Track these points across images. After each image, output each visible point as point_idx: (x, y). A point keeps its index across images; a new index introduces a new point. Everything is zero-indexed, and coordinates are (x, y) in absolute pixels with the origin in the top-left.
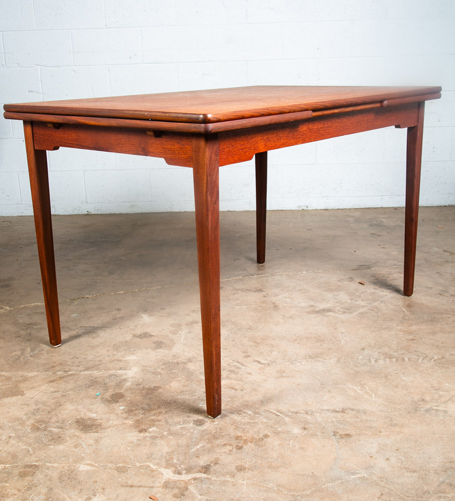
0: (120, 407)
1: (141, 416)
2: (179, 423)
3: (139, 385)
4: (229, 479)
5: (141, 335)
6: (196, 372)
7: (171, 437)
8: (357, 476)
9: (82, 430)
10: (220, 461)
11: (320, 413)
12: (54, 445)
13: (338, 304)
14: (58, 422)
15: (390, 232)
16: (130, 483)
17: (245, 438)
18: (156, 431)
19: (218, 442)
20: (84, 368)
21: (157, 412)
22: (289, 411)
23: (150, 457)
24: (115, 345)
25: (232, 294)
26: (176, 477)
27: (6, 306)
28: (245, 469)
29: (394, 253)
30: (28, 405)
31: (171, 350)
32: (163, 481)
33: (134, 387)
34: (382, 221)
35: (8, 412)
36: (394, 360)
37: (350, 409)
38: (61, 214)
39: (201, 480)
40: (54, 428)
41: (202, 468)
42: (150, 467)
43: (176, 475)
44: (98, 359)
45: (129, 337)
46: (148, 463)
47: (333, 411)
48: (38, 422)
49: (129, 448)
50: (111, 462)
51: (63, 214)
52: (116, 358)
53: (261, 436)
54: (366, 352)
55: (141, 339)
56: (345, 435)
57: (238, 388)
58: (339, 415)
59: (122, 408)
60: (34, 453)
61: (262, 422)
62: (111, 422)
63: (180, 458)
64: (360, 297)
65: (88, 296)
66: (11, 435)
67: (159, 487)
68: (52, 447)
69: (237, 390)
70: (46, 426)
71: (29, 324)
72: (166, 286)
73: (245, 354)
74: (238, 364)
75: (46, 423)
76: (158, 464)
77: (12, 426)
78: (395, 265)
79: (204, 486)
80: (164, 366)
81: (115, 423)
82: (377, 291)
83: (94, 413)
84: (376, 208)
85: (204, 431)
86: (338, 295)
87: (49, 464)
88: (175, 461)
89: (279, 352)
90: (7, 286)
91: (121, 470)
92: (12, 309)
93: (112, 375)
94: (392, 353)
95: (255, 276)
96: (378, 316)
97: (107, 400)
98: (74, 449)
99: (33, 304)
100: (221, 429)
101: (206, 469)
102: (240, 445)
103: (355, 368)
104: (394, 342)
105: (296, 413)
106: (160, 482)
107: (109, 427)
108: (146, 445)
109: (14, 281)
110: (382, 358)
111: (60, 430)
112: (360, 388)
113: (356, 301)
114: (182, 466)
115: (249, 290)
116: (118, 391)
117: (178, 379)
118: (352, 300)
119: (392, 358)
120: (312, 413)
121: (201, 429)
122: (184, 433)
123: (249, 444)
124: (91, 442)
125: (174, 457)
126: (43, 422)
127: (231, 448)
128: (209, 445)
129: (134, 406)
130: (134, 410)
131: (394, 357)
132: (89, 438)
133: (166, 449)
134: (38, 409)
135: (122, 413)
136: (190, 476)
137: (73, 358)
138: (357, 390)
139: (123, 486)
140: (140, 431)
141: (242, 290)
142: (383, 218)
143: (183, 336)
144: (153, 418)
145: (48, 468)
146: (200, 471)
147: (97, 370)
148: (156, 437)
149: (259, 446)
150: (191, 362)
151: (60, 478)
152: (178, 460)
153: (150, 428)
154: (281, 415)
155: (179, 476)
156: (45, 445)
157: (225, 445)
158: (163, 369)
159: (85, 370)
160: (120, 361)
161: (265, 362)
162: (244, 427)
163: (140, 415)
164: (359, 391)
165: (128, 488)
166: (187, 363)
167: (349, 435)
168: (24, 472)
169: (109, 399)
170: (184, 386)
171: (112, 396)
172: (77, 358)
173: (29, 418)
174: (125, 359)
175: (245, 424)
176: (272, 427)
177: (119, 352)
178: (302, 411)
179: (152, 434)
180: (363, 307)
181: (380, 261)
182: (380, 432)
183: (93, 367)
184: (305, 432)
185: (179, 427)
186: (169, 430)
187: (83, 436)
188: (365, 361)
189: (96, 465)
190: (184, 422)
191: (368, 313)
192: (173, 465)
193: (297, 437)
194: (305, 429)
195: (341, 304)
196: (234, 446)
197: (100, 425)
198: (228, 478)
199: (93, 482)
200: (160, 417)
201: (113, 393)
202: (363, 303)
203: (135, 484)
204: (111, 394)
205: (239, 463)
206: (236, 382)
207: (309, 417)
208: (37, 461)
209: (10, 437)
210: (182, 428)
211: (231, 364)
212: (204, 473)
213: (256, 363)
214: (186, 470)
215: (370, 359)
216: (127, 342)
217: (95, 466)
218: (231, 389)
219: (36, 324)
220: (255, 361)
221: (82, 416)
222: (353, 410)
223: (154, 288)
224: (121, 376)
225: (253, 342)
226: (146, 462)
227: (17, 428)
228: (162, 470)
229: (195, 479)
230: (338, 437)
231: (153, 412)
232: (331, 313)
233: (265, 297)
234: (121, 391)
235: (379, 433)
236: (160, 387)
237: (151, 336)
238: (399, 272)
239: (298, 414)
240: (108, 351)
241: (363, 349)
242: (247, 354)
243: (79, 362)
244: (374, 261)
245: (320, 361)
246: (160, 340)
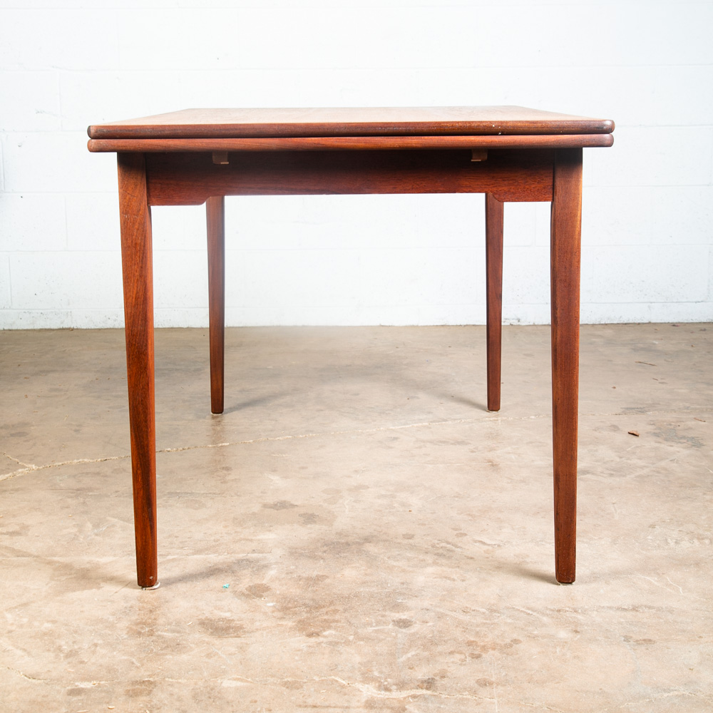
0: (268, 604)
1: (305, 615)
2: (370, 624)
3: (291, 573)
4: (469, 697)
5: (276, 505)
6: (382, 556)
7: (362, 643)
8: (671, 694)
9: (212, 634)
10: (449, 674)
11: (597, 611)
12: (172, 654)
13: (599, 463)
14: (170, 624)
15: (670, 360)
16: (310, 701)
17: (482, 644)
18: (335, 635)
19: (440, 648)
20: (191, 551)
21: (330, 609)
22: (547, 608)
23: (334, 668)
24: (235, 519)
25: (416, 448)
26: (383, 695)
27: (30, 463)
28: (491, 684)
29: (683, 391)
30: (112, 602)
31: (332, 525)
32: (364, 700)
33: (283, 576)
34: (655, 344)
35: (82, 612)
36: (707, 541)
37: (646, 606)
38: (83, 328)
39: (425, 698)
40: (166, 631)
41: (422, 682)
42: (337, 681)
43: (383, 692)
44: (213, 538)
45: (256, 508)
46: (333, 677)
47: (618, 609)
48: (137, 624)
49: (297, 658)
50: (273, 676)
51: (85, 328)
52: (242, 536)
53: (508, 641)
54: (658, 530)
55: (277, 510)
56: (644, 640)
57: (456, 578)
58: (629, 615)
59: (271, 604)
60: (142, 665)
61: (506, 623)
62: (258, 624)
63: (384, 670)
64: (634, 453)
65: (169, 449)
66: (96, 641)
67: (358, 707)
68: (168, 657)
69: (454, 580)
70: (152, 630)
71: (78, 490)
72: (301, 436)
73: (458, 532)
74: (448, 546)
75: (149, 625)
76: (349, 678)
77: (94, 630)
78: (688, 408)
79: (430, 705)
80: (325, 548)
81: (265, 625)
82: (662, 446)
83: (225, 612)
84: (639, 324)
85: (413, 634)
86: (596, 451)
87: (170, 680)
88: (376, 674)
89: (513, 529)
90: (21, 434)
91: (291, 686)
92: (41, 467)
93: (242, 560)
94: (701, 532)
95: (450, 422)
96: (669, 481)
97: (243, 594)
98: (207, 660)
99: (76, 461)
100: (440, 632)
101: (429, 684)
102: (476, 652)
103: (644, 552)
104: (703, 518)
105: (559, 611)
106: (358, 701)
107: (257, 630)
108: (323, 654)
109: (32, 428)
110: (686, 538)
111: (177, 635)
112: (656, 579)
113: (628, 459)
114: (389, 680)
115: (444, 442)
116: (258, 582)
117: (353, 565)
118: (621, 458)
119: (703, 539)
120: (584, 612)
121: (408, 632)
122: (382, 637)
123: (491, 652)
124: (233, 650)
125: (374, 669)
126: (145, 624)
127: (463, 657)
128: (426, 653)
129: (289, 602)
130: (292, 608)
131: (707, 538)
132: (227, 645)
133: (357, 659)
134: (131, 607)
135: (273, 612)
136: (404, 694)
137: (170, 536)
138: (653, 582)
139: (300, 706)
140: (310, 635)
141: (431, 442)
142: (656, 339)
143: (347, 507)
144: (326, 617)
145: (171, 685)
146: (419, 687)
147: (214, 553)
148: (337, 643)
149: (508, 654)
150: (370, 542)
151: (195, 697)
152: (381, 672)
153: (325, 630)
154: (535, 614)
155: (387, 693)
156: (157, 654)
157: (451, 653)
158: (325, 552)
159: (193, 554)
160: (251, 540)
161: (493, 543)
162: (478, 629)
163: (304, 613)
164: (656, 583)
165: (309, 709)
166: (363, 543)
167: (650, 640)
168: (133, 690)
169: (247, 592)
170: (366, 574)
171: (250, 588)
172: (176, 537)
173: (119, 619)
174: (258, 538)
175: (478, 626)
176: (522, 629)
177: (245, 528)
178: (567, 609)
179: (330, 639)
180: (642, 468)
181: (661, 403)
182: (701, 637)
183: (206, 549)
184: (578, 637)
185: (370, 629)
186: (356, 633)
187: (217, 642)
188: (658, 542)
189: (249, 680)
190: (378, 623)
191: (651, 476)
192: (373, 679)
193: (566, 642)
194: (576, 632)
195: (604, 463)
196: (467, 655)
197: (241, 627)
198: (466, 695)
199: (251, 702)
200: (337, 617)
201: (251, 585)
202: (641, 463)
203: (319, 704)
204: (247, 586)
205: (480, 676)
206: (451, 569)
207: (580, 617)
208: (150, 676)
209: (96, 645)
210: (376, 631)
211: (438, 546)
212: (427, 689)
213: (477, 544)
214: (396, 685)
215: (666, 540)
216: (254, 514)
217: (247, 681)
218: (445, 579)
219: (90, 489)
220: (476, 541)
221: (208, 615)
222: (650, 608)
223: (281, 438)
224: (258, 561)
225: (467, 515)
226: (331, 675)
227: (103, 632)
228: (359, 686)
229: (414, 697)
230: (632, 642)
231: (324, 610)
232: (588, 476)
233: (472, 452)
234: (264, 582)
235: (698, 639)
236: (327, 577)
237: (293, 506)
238: (695, 419)
239: (561, 613)
240: (226, 527)
241: (653, 526)
242: (460, 532)
243: (181, 542)
244: (650, 402)
245: (583, 542)
246: (310, 512)
